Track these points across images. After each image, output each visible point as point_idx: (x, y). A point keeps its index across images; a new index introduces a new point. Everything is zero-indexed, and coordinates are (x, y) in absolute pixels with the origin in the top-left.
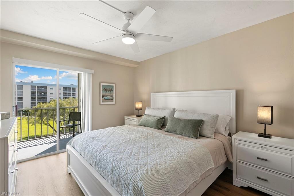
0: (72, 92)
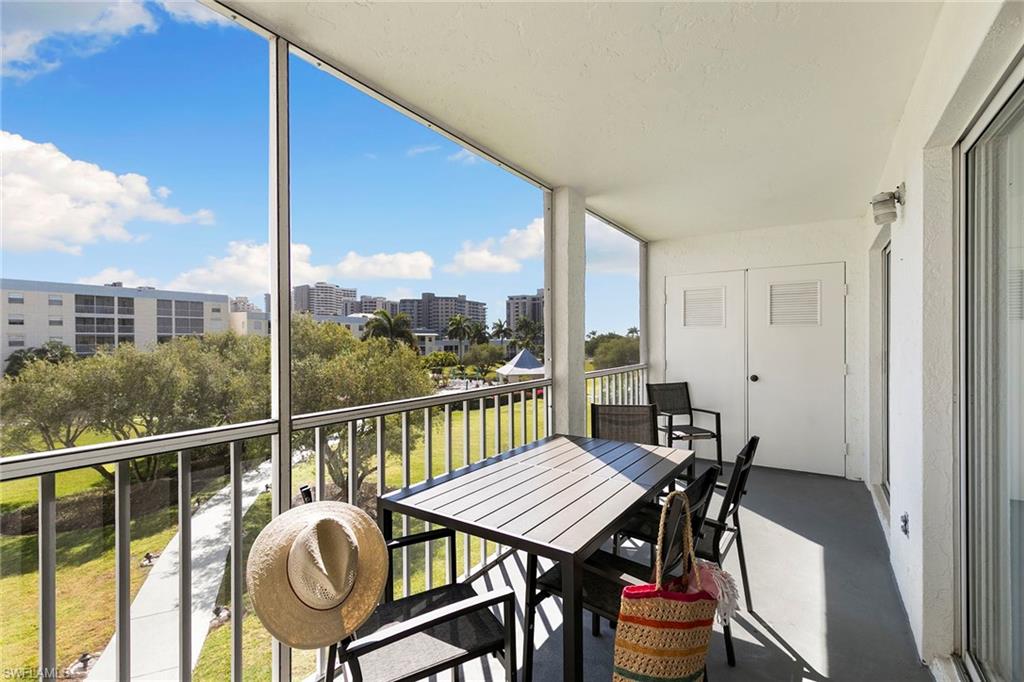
0: (116, 316)
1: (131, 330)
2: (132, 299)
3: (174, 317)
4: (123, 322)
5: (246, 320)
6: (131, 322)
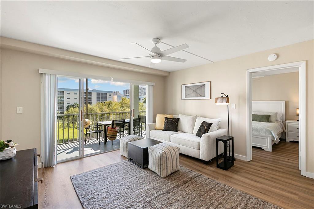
1: (91, 100)
2: (91, 93)
3: (100, 97)
4: (89, 98)
5: (117, 97)
6: (91, 98)
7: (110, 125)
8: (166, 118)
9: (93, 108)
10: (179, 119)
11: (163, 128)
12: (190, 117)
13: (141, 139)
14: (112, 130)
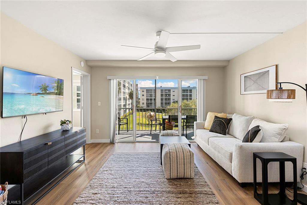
0: (189, 94)
1: (191, 97)
2: (192, 90)
4: (190, 95)
7: (167, 119)
8: (216, 117)
9: (189, 104)
10: (231, 119)
11: (210, 129)
12: (244, 118)
13: (175, 136)
14: (169, 124)
